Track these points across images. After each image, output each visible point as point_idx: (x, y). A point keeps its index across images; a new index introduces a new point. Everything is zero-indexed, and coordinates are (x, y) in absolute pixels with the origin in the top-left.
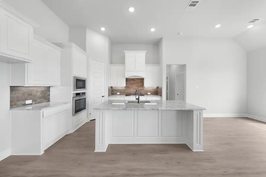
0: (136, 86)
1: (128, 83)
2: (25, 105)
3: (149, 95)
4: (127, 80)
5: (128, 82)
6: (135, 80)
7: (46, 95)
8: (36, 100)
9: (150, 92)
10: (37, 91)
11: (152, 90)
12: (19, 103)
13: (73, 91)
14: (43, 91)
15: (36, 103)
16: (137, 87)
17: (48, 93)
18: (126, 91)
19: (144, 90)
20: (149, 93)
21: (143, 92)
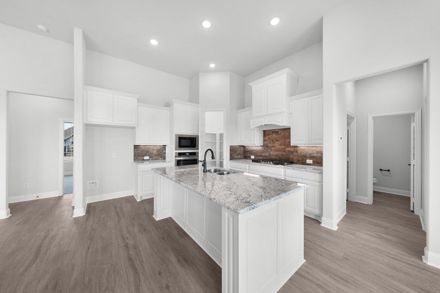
0: (281, 145)
1: (266, 139)
2: (143, 160)
3: (308, 164)
4: (265, 133)
5: (267, 137)
6: (279, 132)
7: (162, 153)
8: (152, 157)
9: (311, 157)
10: (153, 150)
11: (315, 155)
12: (139, 158)
13: (176, 150)
14: (159, 150)
15: (152, 160)
16: (283, 147)
17: (164, 151)
18: (264, 154)
19: (297, 152)
20: (309, 161)
21: (295, 158)
